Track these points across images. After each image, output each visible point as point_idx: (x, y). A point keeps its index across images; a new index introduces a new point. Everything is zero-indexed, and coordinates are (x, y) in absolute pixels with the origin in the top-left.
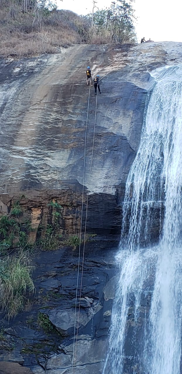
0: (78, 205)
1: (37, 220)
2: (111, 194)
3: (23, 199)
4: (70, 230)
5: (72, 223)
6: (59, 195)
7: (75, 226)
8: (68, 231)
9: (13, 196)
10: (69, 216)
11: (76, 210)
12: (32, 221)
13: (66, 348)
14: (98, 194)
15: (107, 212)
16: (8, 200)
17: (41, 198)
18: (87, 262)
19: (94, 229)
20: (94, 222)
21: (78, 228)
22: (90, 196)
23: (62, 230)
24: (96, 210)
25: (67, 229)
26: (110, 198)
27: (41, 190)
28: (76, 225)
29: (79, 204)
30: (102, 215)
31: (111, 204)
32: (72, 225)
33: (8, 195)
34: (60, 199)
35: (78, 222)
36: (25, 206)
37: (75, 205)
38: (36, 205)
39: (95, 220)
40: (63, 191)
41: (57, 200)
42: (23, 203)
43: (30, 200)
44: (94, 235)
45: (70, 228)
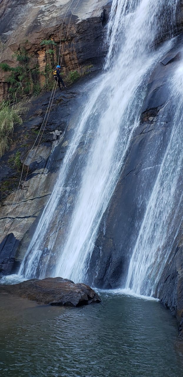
0: (72, 38)
1: (44, 62)
2: (97, 16)
3: (27, 45)
4: (71, 66)
5: (70, 58)
6: (54, 31)
7: (73, 61)
8: (69, 68)
9: (19, 44)
10: (66, 51)
11: (72, 44)
12: (40, 65)
13: (25, 183)
14: (85, 21)
15: (96, 38)
16: (17, 48)
17: (40, 39)
18: (68, 94)
19: (88, 60)
20: (87, 52)
21: (76, 62)
22: (79, 25)
23: (65, 68)
24: (87, 38)
25: (68, 66)
26: (96, 21)
27: (40, 31)
28: (73, 59)
29: (72, 36)
30: (92, 42)
31: (98, 27)
32: (71, 60)
33: (16, 44)
34: (55, 35)
35: (74, 56)
36: (31, 51)
37: (69, 38)
38: (39, 48)
39: (88, 50)
40: (57, 26)
41: (54, 38)
42: (28, 48)
43: (32, 44)
44: (90, 66)
45: (70, 64)
